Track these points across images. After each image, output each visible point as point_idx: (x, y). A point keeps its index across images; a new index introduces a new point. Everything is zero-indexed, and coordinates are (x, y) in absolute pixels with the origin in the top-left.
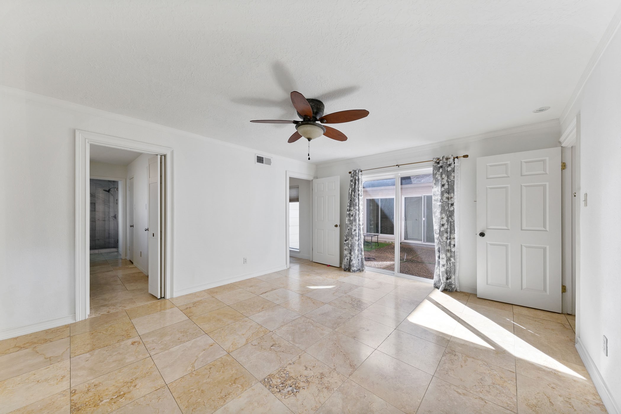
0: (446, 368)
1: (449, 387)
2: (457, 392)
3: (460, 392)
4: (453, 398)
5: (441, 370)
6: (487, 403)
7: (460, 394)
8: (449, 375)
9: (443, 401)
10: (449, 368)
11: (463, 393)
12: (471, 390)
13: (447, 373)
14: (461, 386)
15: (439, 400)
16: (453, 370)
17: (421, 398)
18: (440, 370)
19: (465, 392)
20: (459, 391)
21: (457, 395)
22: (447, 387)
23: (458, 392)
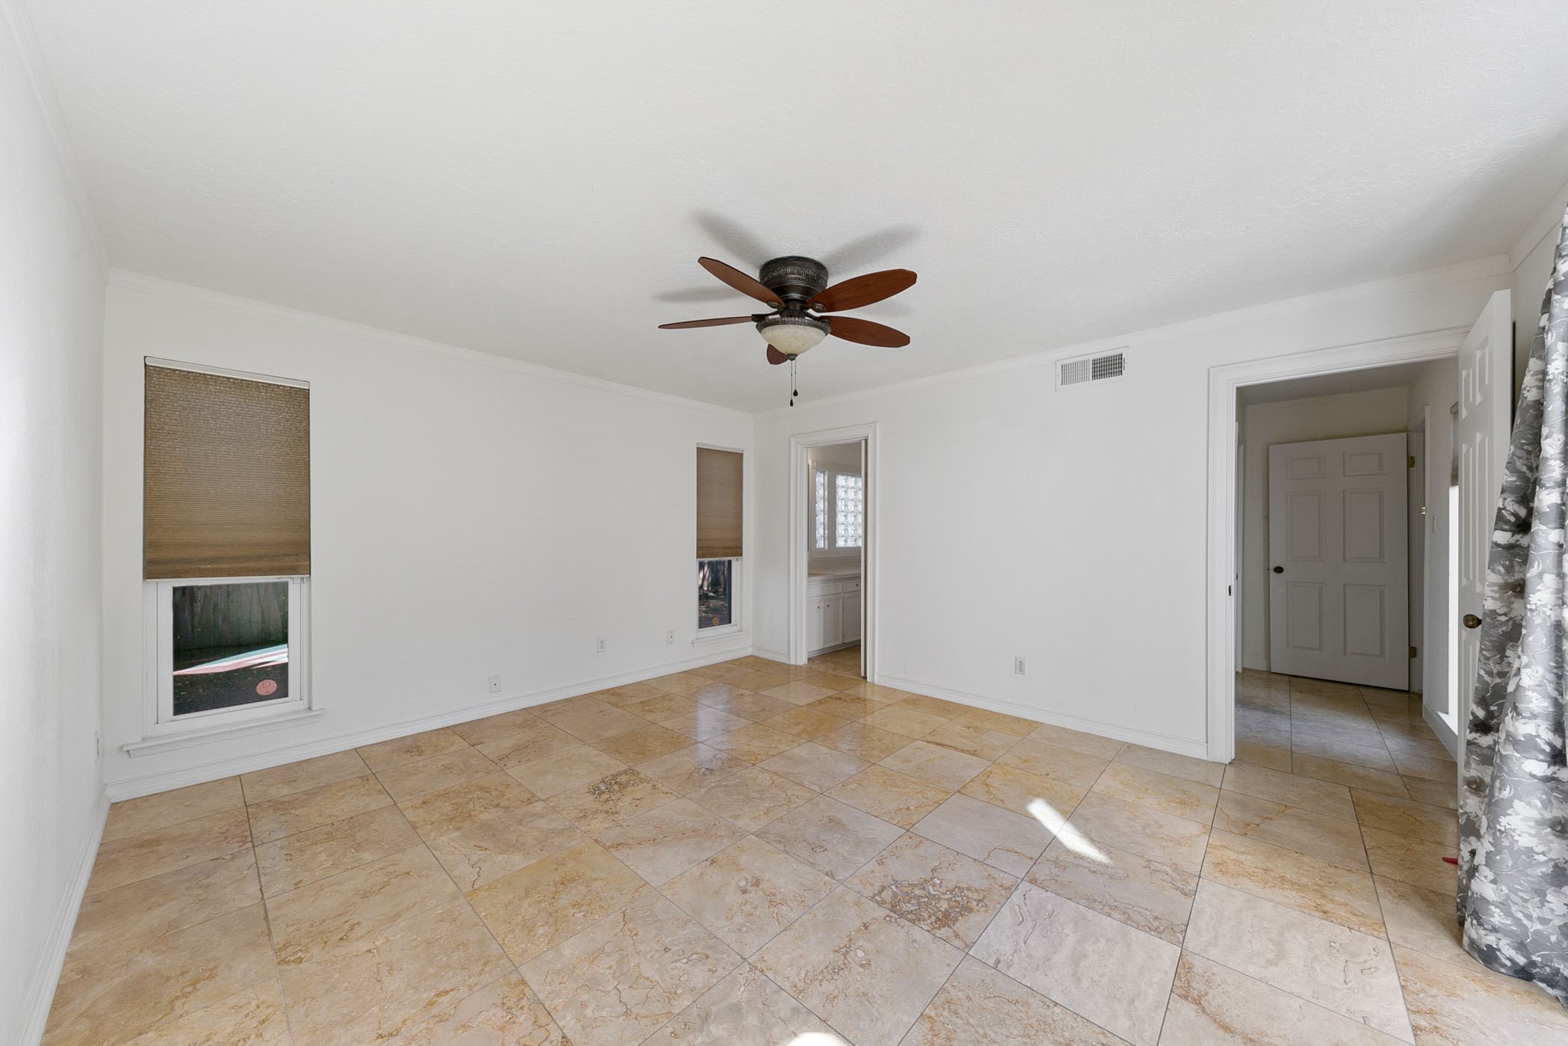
0: (518, 1013)
1: (468, 984)
2: (447, 992)
3: (443, 998)
4: (443, 973)
5: (522, 999)
6: (378, 1038)
7: (438, 995)
8: (495, 1005)
9: (452, 952)
10: (514, 1023)
11: (435, 1002)
12: (427, 1028)
13: (504, 1004)
14: (452, 1012)
15: (459, 945)
16: (502, 1029)
17: (486, 919)
18: (524, 994)
19: (435, 1011)
20: (445, 999)
21: (443, 987)
22: (471, 979)
23: (446, 995)
